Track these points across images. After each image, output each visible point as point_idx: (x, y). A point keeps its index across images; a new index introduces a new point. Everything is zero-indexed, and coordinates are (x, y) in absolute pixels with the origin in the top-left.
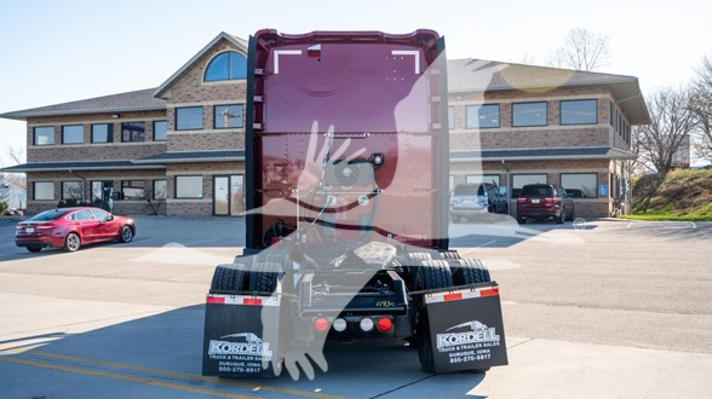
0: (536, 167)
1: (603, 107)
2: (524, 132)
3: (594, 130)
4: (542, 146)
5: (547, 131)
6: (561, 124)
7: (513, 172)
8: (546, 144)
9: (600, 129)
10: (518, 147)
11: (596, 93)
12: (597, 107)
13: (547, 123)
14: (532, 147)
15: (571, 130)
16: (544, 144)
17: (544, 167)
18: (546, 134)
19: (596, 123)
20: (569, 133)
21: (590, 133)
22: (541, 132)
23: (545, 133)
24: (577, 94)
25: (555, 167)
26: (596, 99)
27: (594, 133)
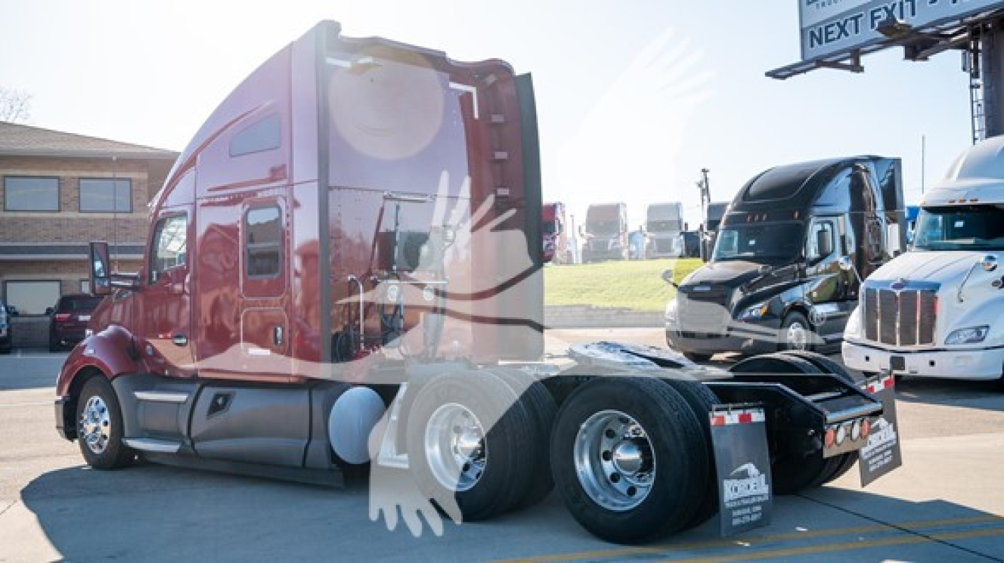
0: (44, 271)
1: (139, 190)
2: (24, 219)
3: (127, 221)
4: (53, 241)
5: (60, 219)
6: (80, 211)
7: (6, 277)
8: (58, 238)
9: (137, 220)
10: (16, 241)
11: (129, 171)
12: (131, 191)
13: (59, 206)
14: (37, 241)
15: (95, 220)
16: (56, 238)
17: (56, 270)
18: (59, 224)
19: (131, 212)
20: (92, 223)
21: (122, 224)
22: (51, 220)
23: (57, 222)
24: (102, 170)
25: (73, 271)
26: (130, 180)
27: (127, 226)
